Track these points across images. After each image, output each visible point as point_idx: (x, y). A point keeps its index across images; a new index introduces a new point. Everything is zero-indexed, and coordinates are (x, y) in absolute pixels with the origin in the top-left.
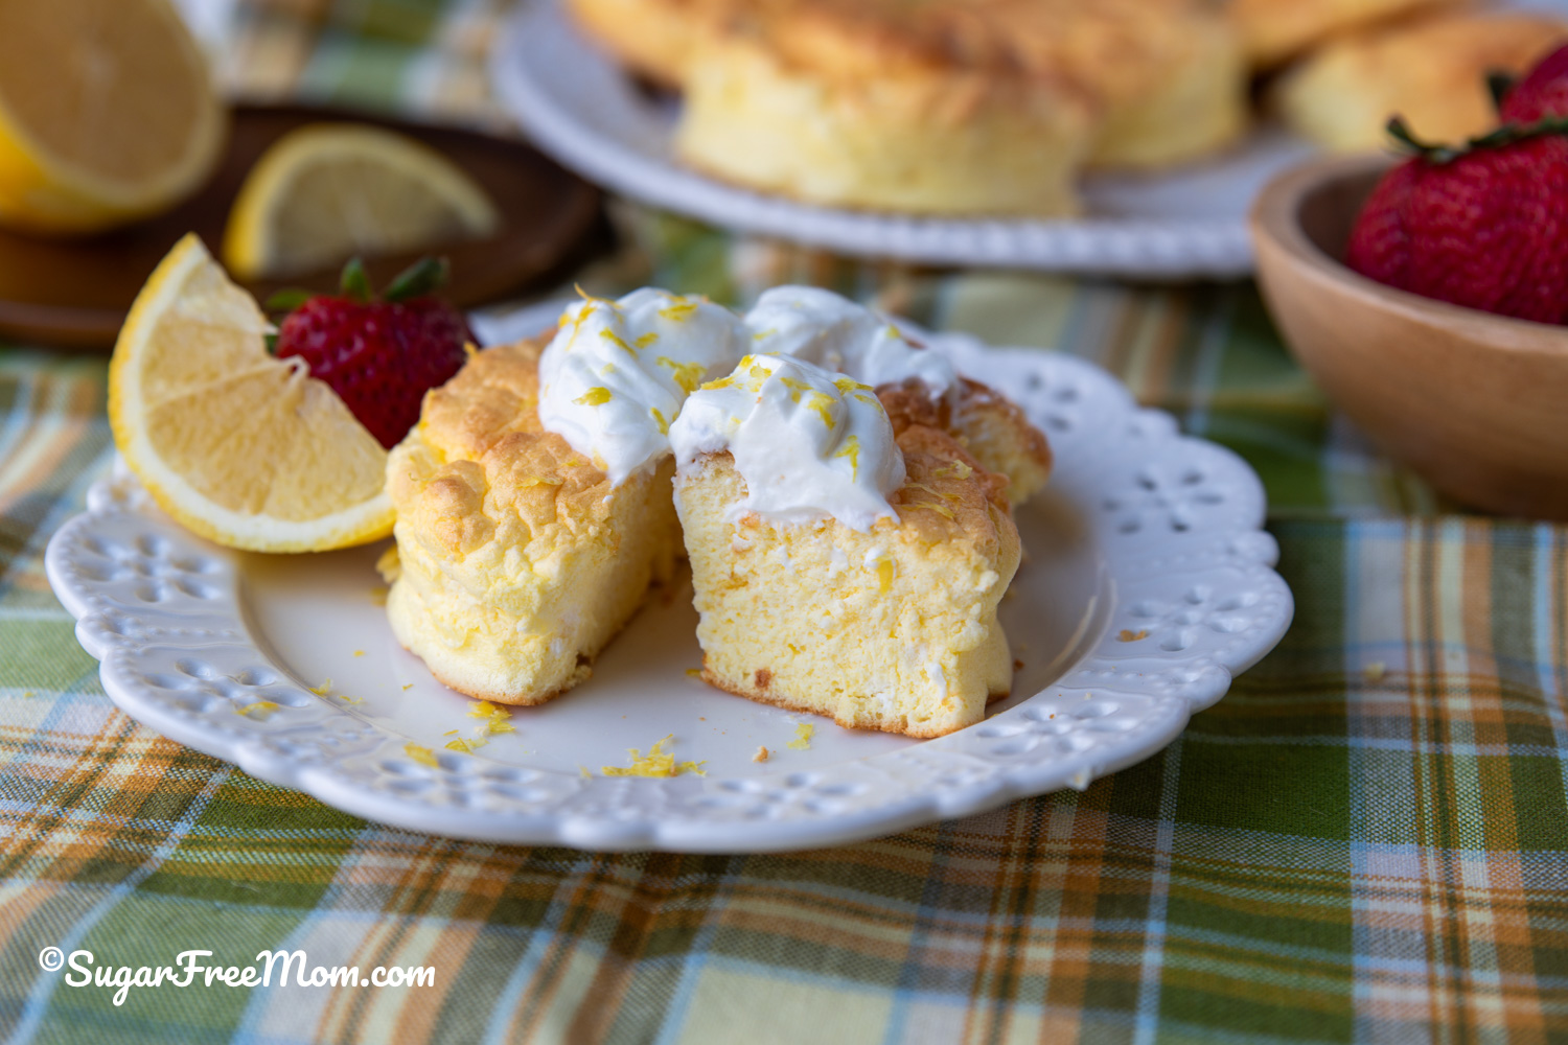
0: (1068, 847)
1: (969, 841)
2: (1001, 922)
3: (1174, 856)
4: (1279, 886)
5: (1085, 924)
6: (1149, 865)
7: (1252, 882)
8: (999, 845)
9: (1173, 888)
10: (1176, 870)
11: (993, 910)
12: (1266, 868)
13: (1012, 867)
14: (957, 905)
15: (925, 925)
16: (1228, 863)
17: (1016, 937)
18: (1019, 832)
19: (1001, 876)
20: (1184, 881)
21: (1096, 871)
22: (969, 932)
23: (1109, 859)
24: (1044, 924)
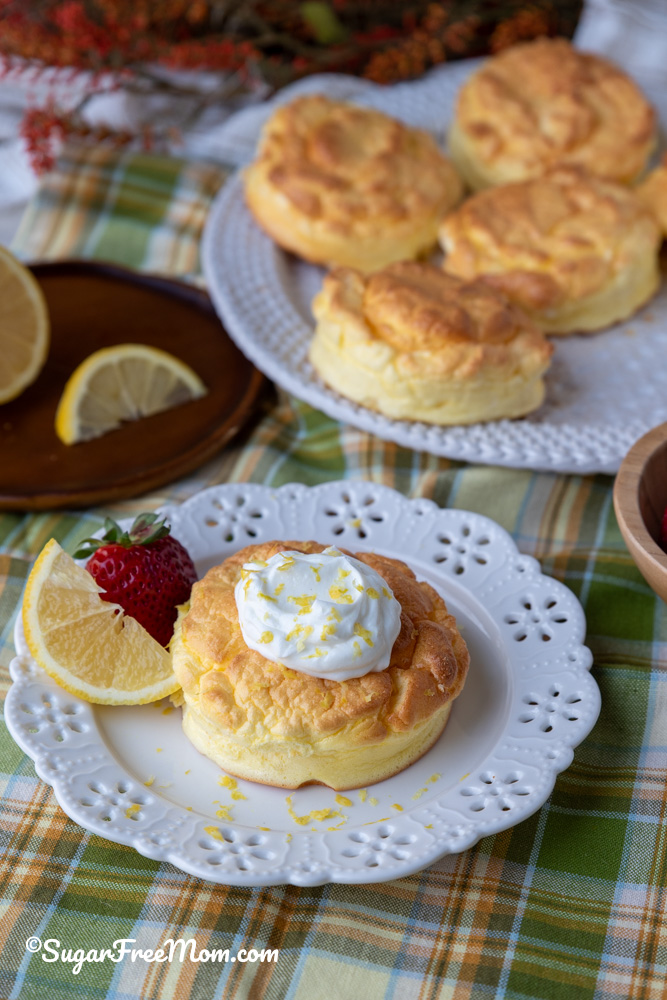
0: (482, 882)
1: (437, 876)
2: (445, 929)
3: (532, 889)
4: (577, 910)
5: (482, 933)
6: (517, 896)
7: (564, 907)
8: (450, 878)
9: (527, 911)
10: (531, 899)
11: (442, 923)
12: (573, 899)
13: (455, 894)
14: (426, 918)
15: (410, 930)
16: (556, 894)
17: (450, 939)
18: (460, 872)
19: (449, 899)
20: (533, 907)
21: (492, 899)
22: (430, 935)
23: (500, 892)
24: (464, 932)
